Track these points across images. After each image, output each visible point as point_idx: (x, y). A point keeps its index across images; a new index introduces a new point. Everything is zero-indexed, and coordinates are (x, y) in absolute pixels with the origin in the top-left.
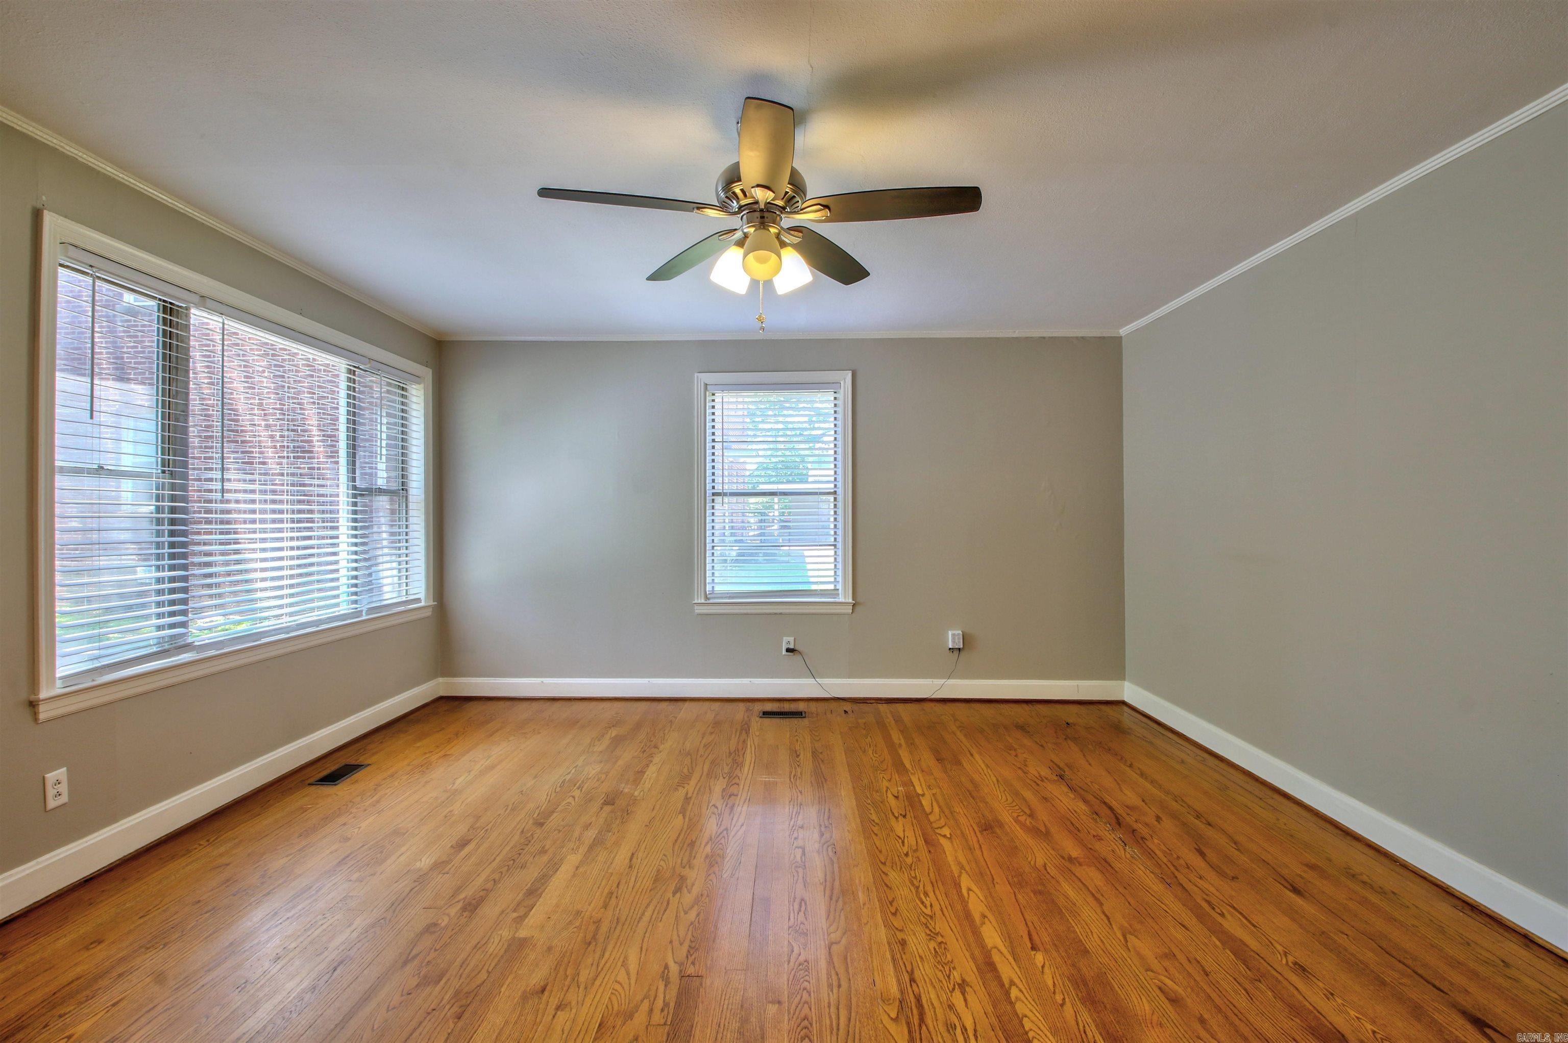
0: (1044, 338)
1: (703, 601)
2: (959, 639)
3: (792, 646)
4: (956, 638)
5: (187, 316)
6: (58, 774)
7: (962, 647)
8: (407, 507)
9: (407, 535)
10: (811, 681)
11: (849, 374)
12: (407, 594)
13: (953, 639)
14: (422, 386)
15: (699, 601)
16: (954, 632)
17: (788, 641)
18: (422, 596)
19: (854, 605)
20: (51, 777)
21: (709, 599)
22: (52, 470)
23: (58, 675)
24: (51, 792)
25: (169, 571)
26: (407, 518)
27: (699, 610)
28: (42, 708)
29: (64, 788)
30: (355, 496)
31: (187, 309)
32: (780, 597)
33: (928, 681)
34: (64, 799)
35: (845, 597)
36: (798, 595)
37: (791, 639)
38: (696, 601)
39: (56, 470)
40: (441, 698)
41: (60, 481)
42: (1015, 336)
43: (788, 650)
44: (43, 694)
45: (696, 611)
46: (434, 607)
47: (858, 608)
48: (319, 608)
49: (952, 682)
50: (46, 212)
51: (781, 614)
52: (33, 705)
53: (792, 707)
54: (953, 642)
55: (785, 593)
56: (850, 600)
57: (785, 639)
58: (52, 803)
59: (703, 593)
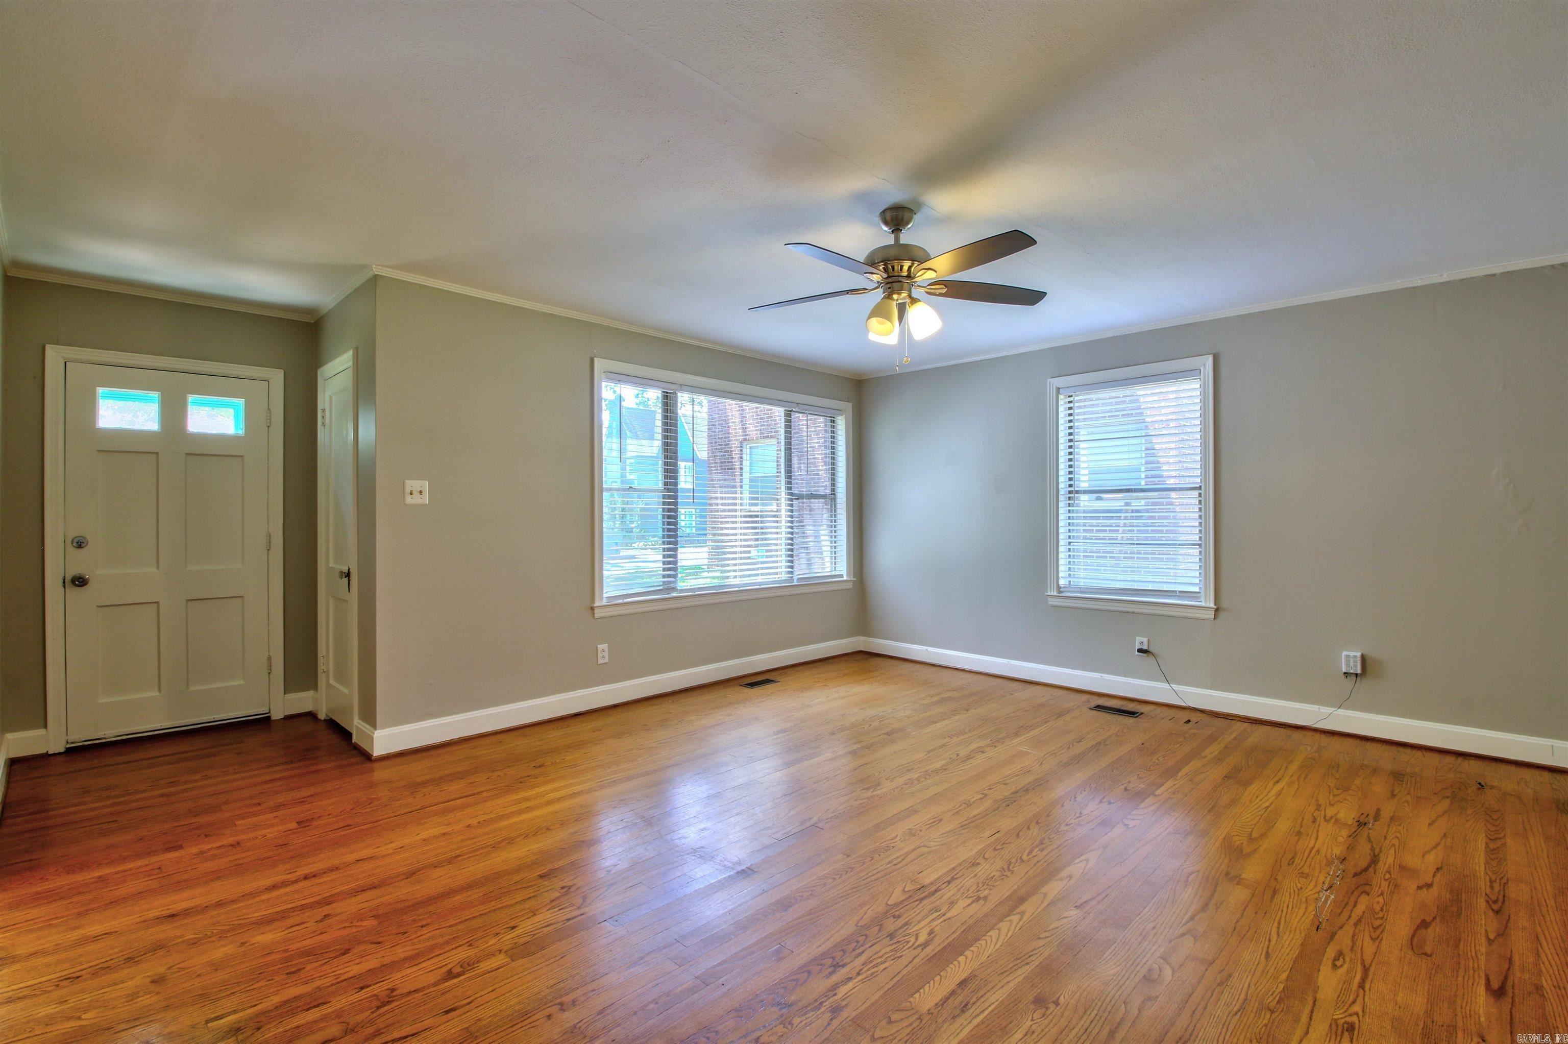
0: (1494, 275)
1: (1055, 594)
2: (1355, 662)
3: (1145, 647)
4: (1352, 661)
5: (676, 398)
6: (603, 647)
7: (1359, 671)
8: (835, 507)
9: (835, 527)
10: (1166, 686)
11: (1210, 359)
12: (835, 570)
13: (1348, 662)
14: (844, 416)
15: (1052, 594)
16: (1352, 654)
17: (1141, 641)
18: (844, 573)
19: (1217, 610)
20: (600, 647)
21: (1061, 592)
22: (601, 490)
23: (605, 595)
24: (600, 655)
25: (667, 544)
26: (835, 515)
27: (1052, 602)
28: (596, 611)
29: (606, 654)
30: (791, 500)
31: (675, 394)
32: (1133, 595)
33: (1314, 708)
34: (606, 660)
35: (1206, 601)
36: (1159, 595)
37: (1145, 640)
38: (1049, 594)
39: (604, 490)
40: (861, 652)
41: (606, 495)
42: (1443, 280)
43: (1140, 651)
44: (597, 604)
45: (1050, 603)
46: (854, 582)
47: (1222, 615)
48: (762, 574)
49: (1341, 712)
50: (595, 358)
51: (1133, 613)
52: (592, 609)
53: (1131, 707)
54: (1348, 665)
55: (1138, 592)
56: (1212, 605)
57: (1139, 639)
58: (600, 661)
59: (1055, 587)
